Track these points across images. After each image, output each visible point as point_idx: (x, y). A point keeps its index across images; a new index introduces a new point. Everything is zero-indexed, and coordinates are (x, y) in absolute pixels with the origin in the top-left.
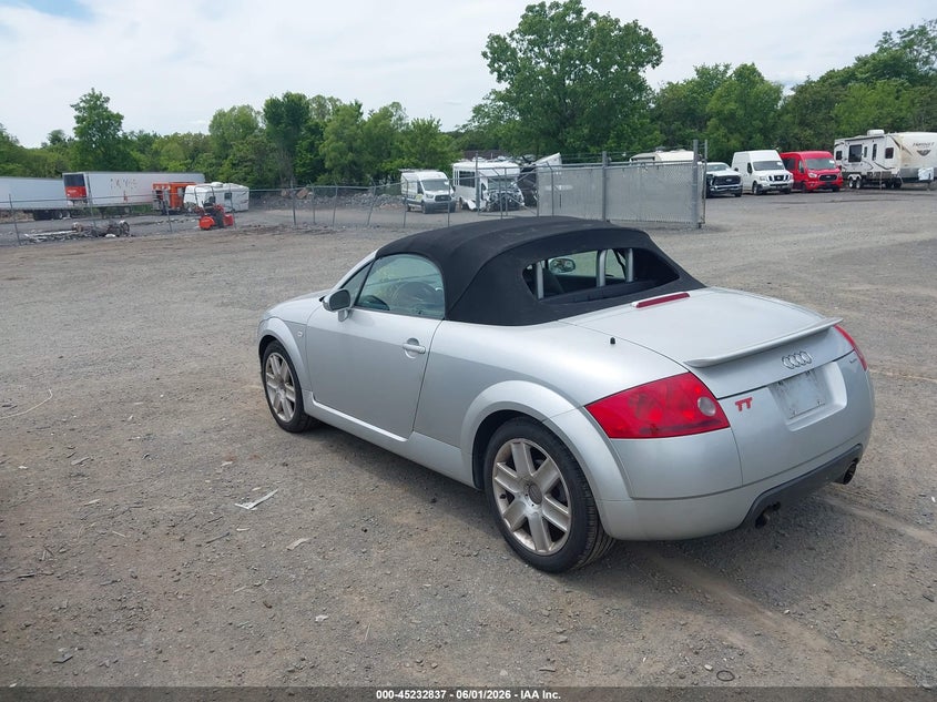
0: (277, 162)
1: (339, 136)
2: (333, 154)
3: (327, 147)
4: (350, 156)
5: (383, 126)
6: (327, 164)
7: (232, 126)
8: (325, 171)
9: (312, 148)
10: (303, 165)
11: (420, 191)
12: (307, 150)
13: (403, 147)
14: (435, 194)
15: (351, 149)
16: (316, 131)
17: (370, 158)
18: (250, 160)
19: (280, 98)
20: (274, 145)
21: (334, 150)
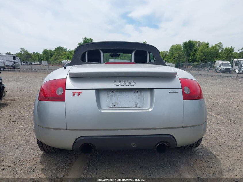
0: (184, 59)
1: (202, 52)
2: (199, 57)
3: (198, 55)
4: (204, 57)
5: (215, 49)
6: (197, 59)
7: (175, 49)
8: (196, 61)
9: (194, 55)
10: (191, 60)
11: (220, 67)
12: (193, 56)
13: (221, 55)
14: (225, 67)
15: (205, 55)
16: (196, 50)
17: (210, 58)
18: (177, 58)
19: (187, 42)
20: (184, 54)
21: (200, 55)
